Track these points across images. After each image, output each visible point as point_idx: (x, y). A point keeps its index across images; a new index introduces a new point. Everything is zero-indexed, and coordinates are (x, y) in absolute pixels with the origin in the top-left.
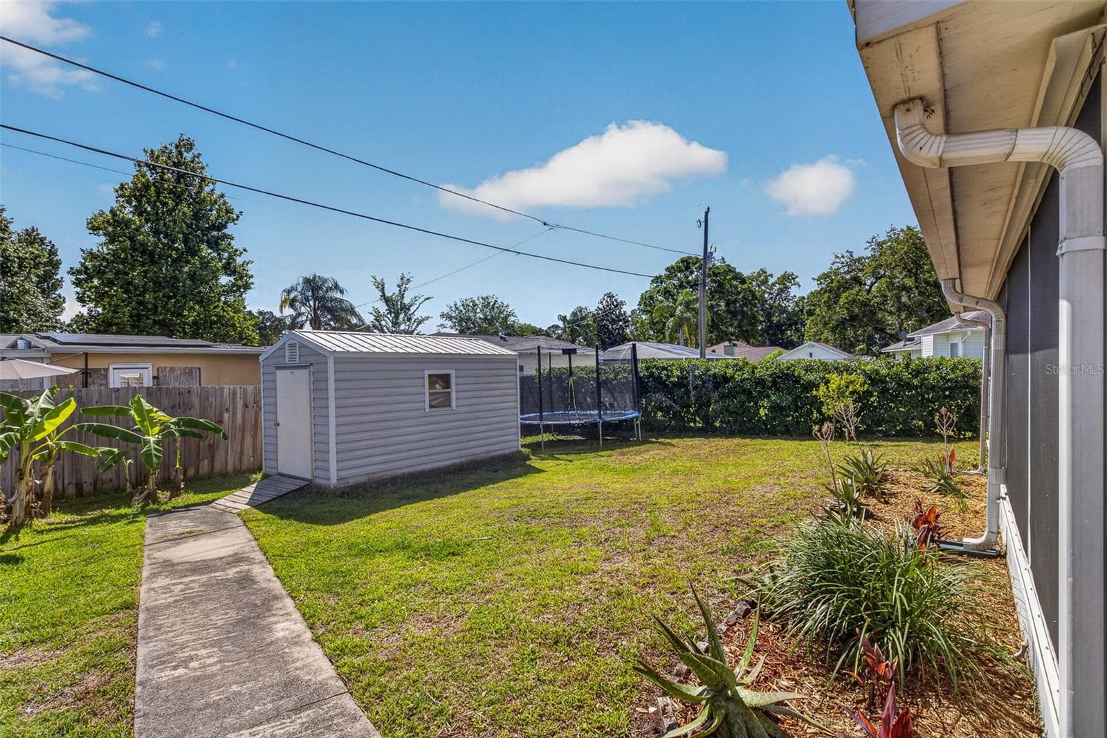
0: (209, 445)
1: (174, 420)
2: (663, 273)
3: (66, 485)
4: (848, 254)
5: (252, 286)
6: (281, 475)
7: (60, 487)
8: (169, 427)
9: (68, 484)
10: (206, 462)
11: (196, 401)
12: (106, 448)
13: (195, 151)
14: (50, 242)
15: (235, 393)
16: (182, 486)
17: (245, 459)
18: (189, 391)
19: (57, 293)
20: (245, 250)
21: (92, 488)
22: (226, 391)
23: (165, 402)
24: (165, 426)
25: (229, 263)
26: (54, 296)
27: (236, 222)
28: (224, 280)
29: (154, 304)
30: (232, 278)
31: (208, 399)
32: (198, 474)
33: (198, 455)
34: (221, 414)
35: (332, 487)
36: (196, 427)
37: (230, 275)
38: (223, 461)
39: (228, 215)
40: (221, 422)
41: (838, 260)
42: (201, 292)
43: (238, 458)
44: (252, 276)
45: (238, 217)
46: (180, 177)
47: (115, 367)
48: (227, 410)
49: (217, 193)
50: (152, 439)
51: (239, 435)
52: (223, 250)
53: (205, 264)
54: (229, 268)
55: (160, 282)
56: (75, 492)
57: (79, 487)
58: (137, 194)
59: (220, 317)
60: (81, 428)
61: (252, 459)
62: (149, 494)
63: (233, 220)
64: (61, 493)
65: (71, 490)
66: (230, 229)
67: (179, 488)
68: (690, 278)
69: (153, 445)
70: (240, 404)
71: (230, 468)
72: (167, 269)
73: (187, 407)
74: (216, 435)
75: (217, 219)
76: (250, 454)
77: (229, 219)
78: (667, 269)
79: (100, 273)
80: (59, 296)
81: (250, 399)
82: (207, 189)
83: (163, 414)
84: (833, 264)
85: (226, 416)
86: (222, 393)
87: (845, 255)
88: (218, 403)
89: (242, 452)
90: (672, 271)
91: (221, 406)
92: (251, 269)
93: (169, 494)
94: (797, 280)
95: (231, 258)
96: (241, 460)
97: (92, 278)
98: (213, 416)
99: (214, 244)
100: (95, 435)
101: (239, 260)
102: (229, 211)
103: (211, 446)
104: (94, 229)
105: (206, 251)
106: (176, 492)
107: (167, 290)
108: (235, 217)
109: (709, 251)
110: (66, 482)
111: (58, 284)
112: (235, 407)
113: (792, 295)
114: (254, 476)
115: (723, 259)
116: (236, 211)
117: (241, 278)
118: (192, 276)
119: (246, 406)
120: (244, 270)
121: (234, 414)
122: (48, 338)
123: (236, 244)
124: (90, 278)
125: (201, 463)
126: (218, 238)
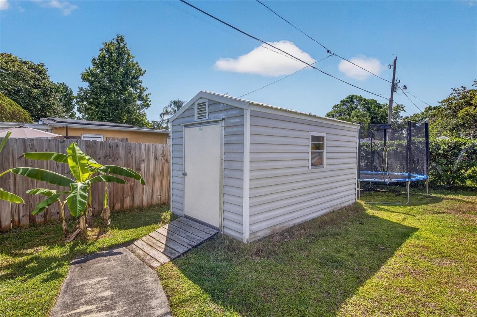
0: (131, 187)
1: (103, 167)
2: (339, 103)
3: (21, 218)
4: (463, 89)
5: (150, 105)
6: (186, 217)
7: (16, 219)
8: (99, 174)
9: (23, 216)
10: (128, 198)
11: (122, 153)
12: (46, 190)
13: (124, 43)
14: (70, 89)
15: (149, 149)
16: (109, 223)
17: (155, 197)
18: (117, 146)
19: (73, 110)
20: (147, 89)
21: (43, 219)
22: (143, 147)
23: (100, 153)
24: (96, 173)
25: (140, 95)
26: (72, 112)
27: (144, 75)
28: (139, 103)
29: (108, 113)
30: (142, 102)
31: (130, 152)
32: (123, 208)
33: (123, 194)
34: (140, 164)
35: (245, 241)
36: (121, 174)
37: (141, 101)
38: (141, 198)
39: (141, 72)
40: (139, 169)
41: (455, 92)
42: (129, 108)
43: (150, 196)
44: (150, 101)
45: (144, 73)
46: (119, 54)
47: (84, 136)
48: (144, 161)
49: (135, 62)
50: (79, 184)
51: (151, 179)
52: (138, 89)
53: (131, 94)
54: (140, 98)
55: (111, 103)
56: (28, 223)
57: (32, 219)
58: (101, 63)
59: (136, 119)
60: (17, 171)
61: (159, 197)
62: (80, 233)
63: (142, 74)
64: (17, 224)
65: (25, 221)
66: (141, 78)
67: (106, 226)
68: (352, 106)
69: (79, 191)
70: (152, 157)
71: (145, 203)
72: (114, 97)
73: (116, 158)
74: (136, 180)
75: (135, 74)
76: (159, 193)
77: (140, 74)
78: (341, 101)
79: (86, 99)
80: (74, 112)
81: (159, 154)
82: (131, 60)
83: (95, 162)
84: (452, 94)
85: (143, 165)
86: (140, 149)
87: (460, 89)
88: (137, 155)
89: (153, 192)
90: (343, 103)
91: (139, 158)
92: (150, 98)
93: (97, 230)
94: (404, 108)
95: (141, 93)
96: (152, 197)
97: (83, 100)
98: (134, 166)
99: (134, 86)
100: (30, 179)
101: (145, 94)
102: (140, 70)
103: (132, 188)
104: (84, 79)
105: (131, 89)
106: (103, 228)
107: (114, 107)
108: (143, 73)
109: (395, 82)
110: (21, 215)
111: (73, 107)
112: (149, 160)
113: (400, 116)
114: (164, 214)
115: (405, 86)
116: (143, 70)
117: (146, 101)
118: (125, 100)
119: (156, 158)
120: (147, 98)
121: (148, 164)
122: (52, 120)
123: (143, 85)
124: (82, 101)
125: (125, 199)
126: (136, 83)
